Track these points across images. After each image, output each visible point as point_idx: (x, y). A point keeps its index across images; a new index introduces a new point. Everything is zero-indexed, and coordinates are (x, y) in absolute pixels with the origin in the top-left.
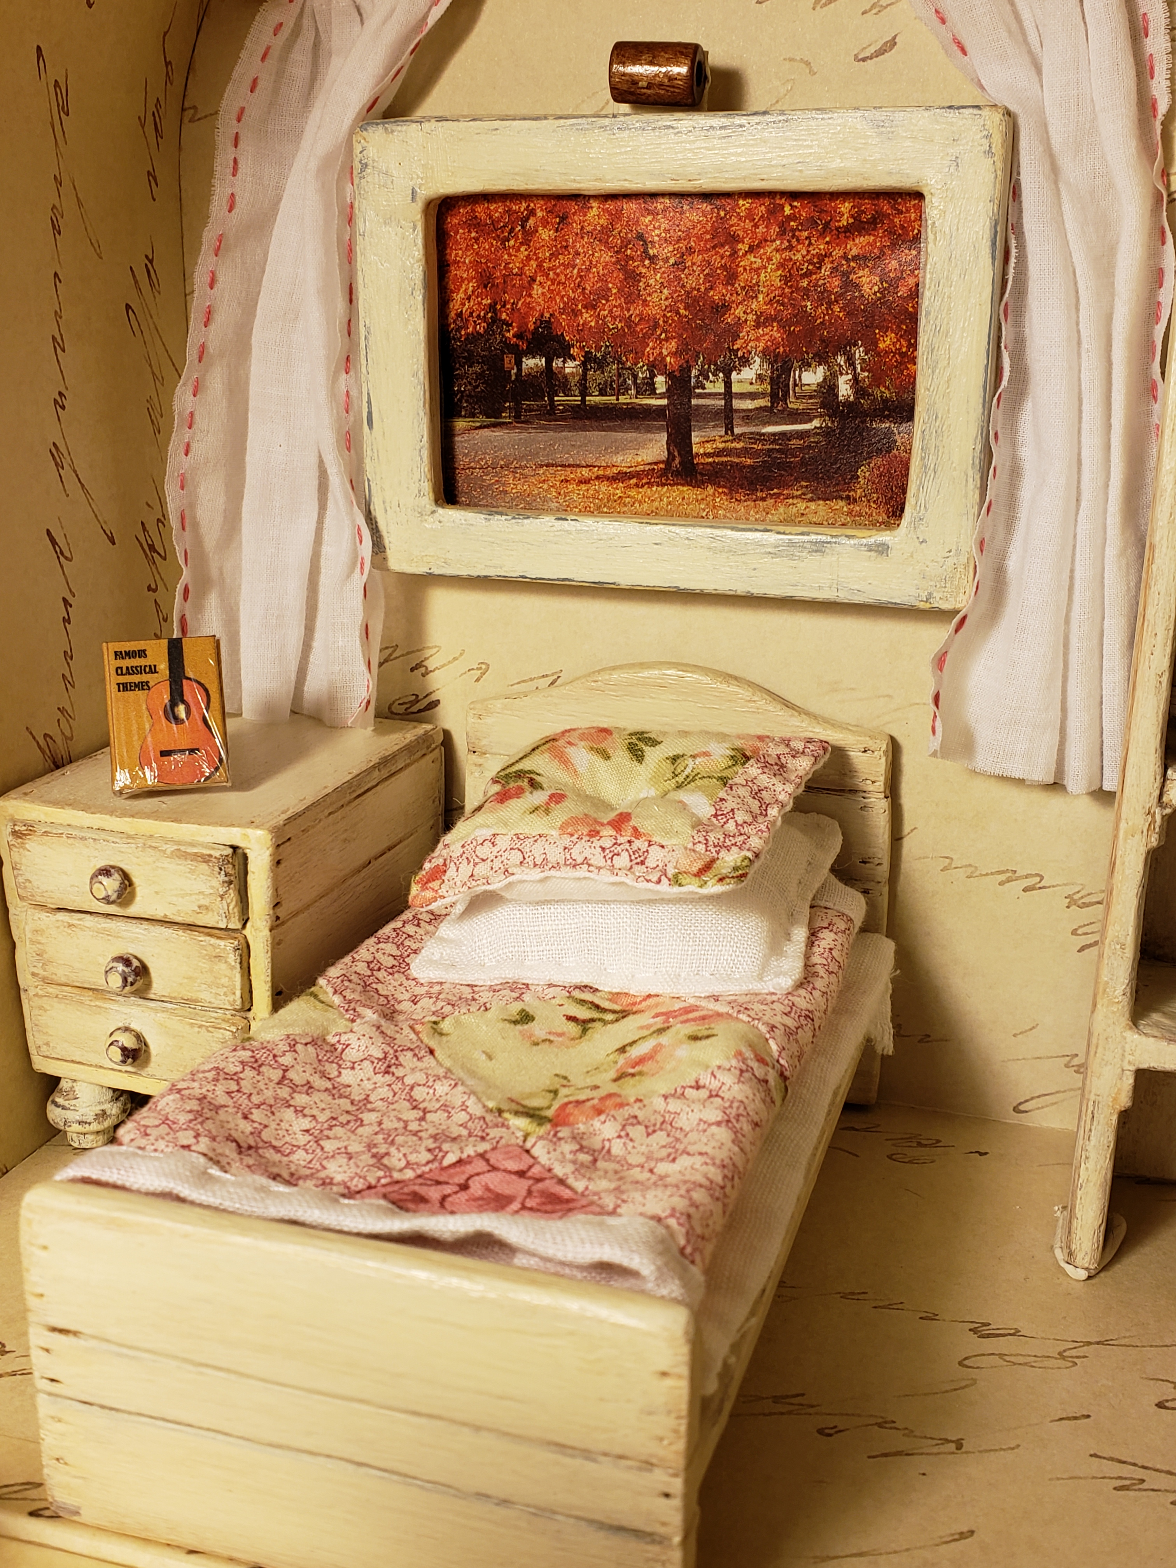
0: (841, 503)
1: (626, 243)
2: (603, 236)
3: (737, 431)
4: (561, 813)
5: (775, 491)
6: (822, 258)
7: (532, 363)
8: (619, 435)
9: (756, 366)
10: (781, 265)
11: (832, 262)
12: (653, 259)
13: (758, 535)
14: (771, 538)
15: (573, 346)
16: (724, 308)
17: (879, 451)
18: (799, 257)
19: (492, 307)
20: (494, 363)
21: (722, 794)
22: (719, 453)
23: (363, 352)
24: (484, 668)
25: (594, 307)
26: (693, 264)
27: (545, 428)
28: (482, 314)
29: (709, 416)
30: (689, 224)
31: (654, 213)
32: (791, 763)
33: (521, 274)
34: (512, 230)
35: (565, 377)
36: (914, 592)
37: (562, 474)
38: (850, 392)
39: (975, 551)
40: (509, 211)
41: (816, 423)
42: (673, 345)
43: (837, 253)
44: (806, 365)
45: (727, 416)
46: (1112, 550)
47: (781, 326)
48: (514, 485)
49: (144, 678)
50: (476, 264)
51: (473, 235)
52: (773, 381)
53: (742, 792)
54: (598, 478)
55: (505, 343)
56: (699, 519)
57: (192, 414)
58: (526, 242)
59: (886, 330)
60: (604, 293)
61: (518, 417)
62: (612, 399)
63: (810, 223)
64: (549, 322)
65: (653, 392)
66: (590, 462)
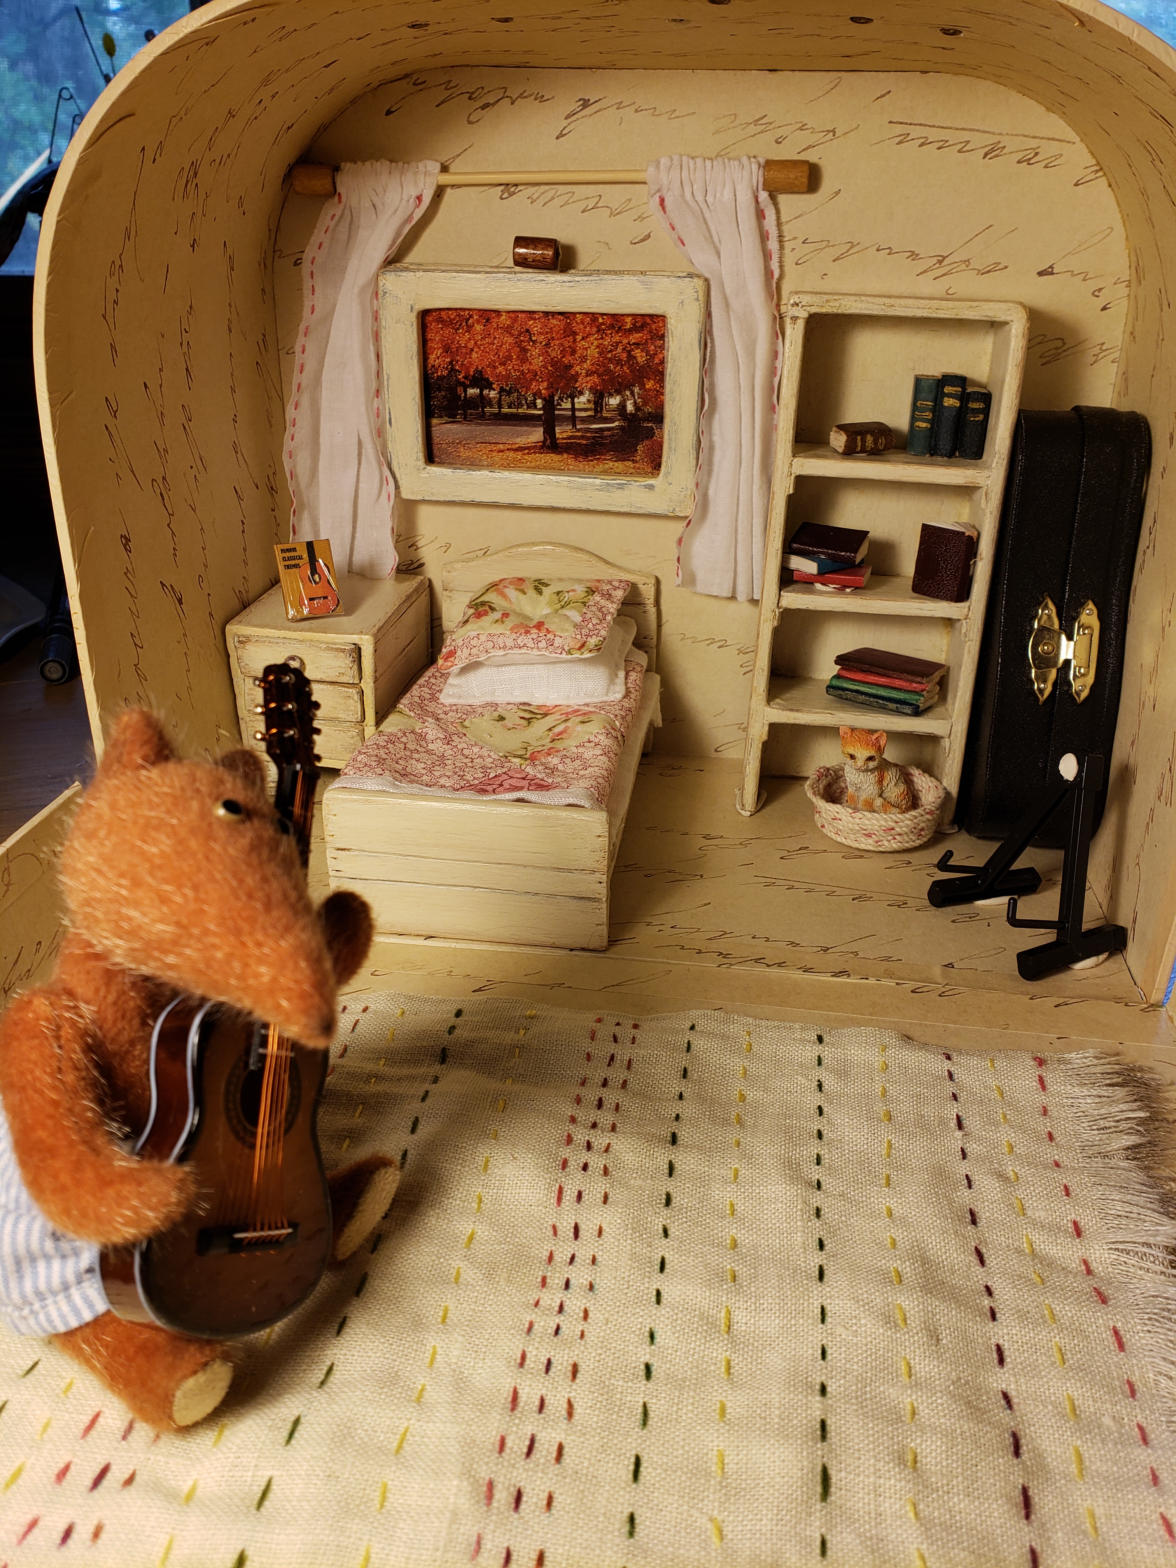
0: (630, 463)
1: (520, 334)
2: (508, 330)
3: (578, 427)
4: (510, 623)
5: (598, 457)
6: (617, 343)
7: (473, 391)
8: (519, 428)
9: (587, 395)
10: (598, 347)
11: (622, 346)
12: (534, 342)
13: (592, 480)
14: (598, 481)
15: (494, 383)
16: (570, 367)
17: (647, 438)
18: (606, 343)
19: (451, 363)
20: (452, 390)
21: (585, 611)
22: (569, 438)
23: (386, 388)
24: (448, 546)
25: (505, 365)
26: (554, 345)
27: (480, 424)
28: (445, 366)
29: (563, 419)
30: (552, 325)
31: (535, 319)
32: (614, 593)
33: (466, 347)
34: (460, 325)
35: (490, 399)
36: (666, 508)
37: (489, 447)
38: (632, 409)
39: (694, 488)
40: (459, 315)
41: (616, 424)
42: (545, 384)
43: (625, 341)
44: (611, 395)
45: (573, 420)
46: (756, 487)
47: (599, 376)
48: (464, 453)
49: (297, 562)
50: (442, 341)
51: (439, 325)
52: (596, 403)
53: (594, 609)
54: (508, 449)
55: (458, 380)
56: (559, 471)
57: (294, 419)
58: (468, 331)
59: (649, 379)
60: (510, 358)
61: (465, 419)
62: (515, 410)
63: (612, 327)
64: (481, 371)
65: (535, 407)
66: (504, 441)
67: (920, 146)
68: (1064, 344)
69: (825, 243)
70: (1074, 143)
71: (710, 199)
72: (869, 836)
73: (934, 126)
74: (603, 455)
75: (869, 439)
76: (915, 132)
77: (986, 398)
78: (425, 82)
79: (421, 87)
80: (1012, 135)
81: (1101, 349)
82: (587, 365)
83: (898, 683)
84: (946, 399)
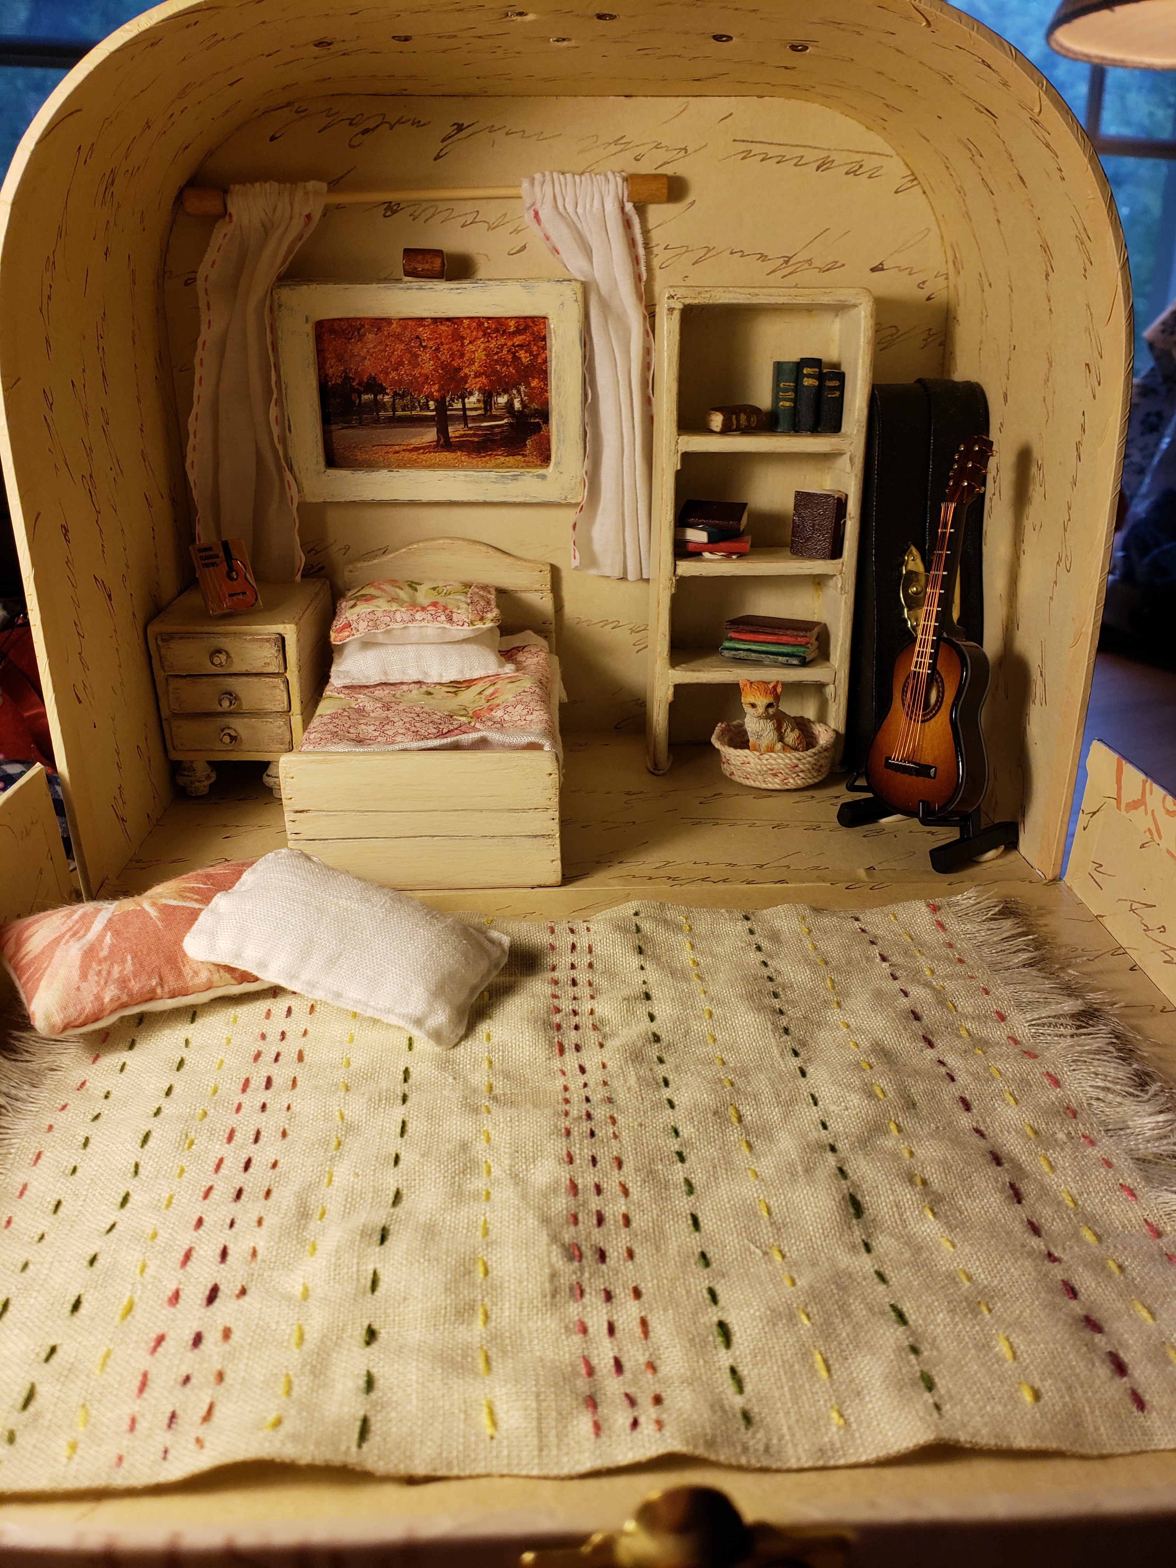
0: (520, 457)
1: (411, 340)
2: (399, 337)
3: (469, 425)
5: (490, 452)
6: (503, 346)
7: (367, 397)
8: (413, 430)
9: (476, 395)
10: (484, 350)
11: (507, 348)
12: (425, 347)
13: (484, 473)
14: (490, 474)
15: (387, 388)
16: (460, 369)
17: (535, 433)
18: (492, 346)
19: (344, 371)
20: (347, 397)
22: (462, 436)
23: (285, 395)
24: (347, 548)
25: (397, 370)
26: (444, 349)
27: (376, 428)
28: (340, 374)
29: (455, 418)
30: (441, 330)
31: (424, 325)
33: (358, 355)
34: (353, 334)
35: (384, 403)
36: (559, 496)
37: (385, 449)
38: (520, 406)
39: (584, 475)
40: (351, 325)
41: (505, 421)
42: (437, 387)
43: (510, 343)
44: (499, 394)
45: (465, 419)
46: (638, 473)
47: (487, 377)
48: (361, 456)
49: (214, 560)
50: (335, 351)
51: (333, 335)
52: (485, 402)
54: (404, 450)
55: (352, 387)
56: (455, 467)
57: (195, 431)
58: (360, 340)
59: (533, 378)
60: (402, 363)
61: (360, 424)
62: (408, 413)
63: (497, 330)
64: (374, 378)
65: (428, 409)
66: (399, 442)
67: (762, 160)
68: (898, 330)
69: (684, 249)
70: (891, 157)
71: (580, 210)
72: (775, 775)
73: (772, 144)
74: (495, 450)
75: (743, 417)
76: (757, 149)
77: (841, 377)
78: (306, 110)
79: (302, 114)
80: (838, 150)
81: (929, 334)
82: (476, 367)
83: (785, 639)
84: (805, 379)
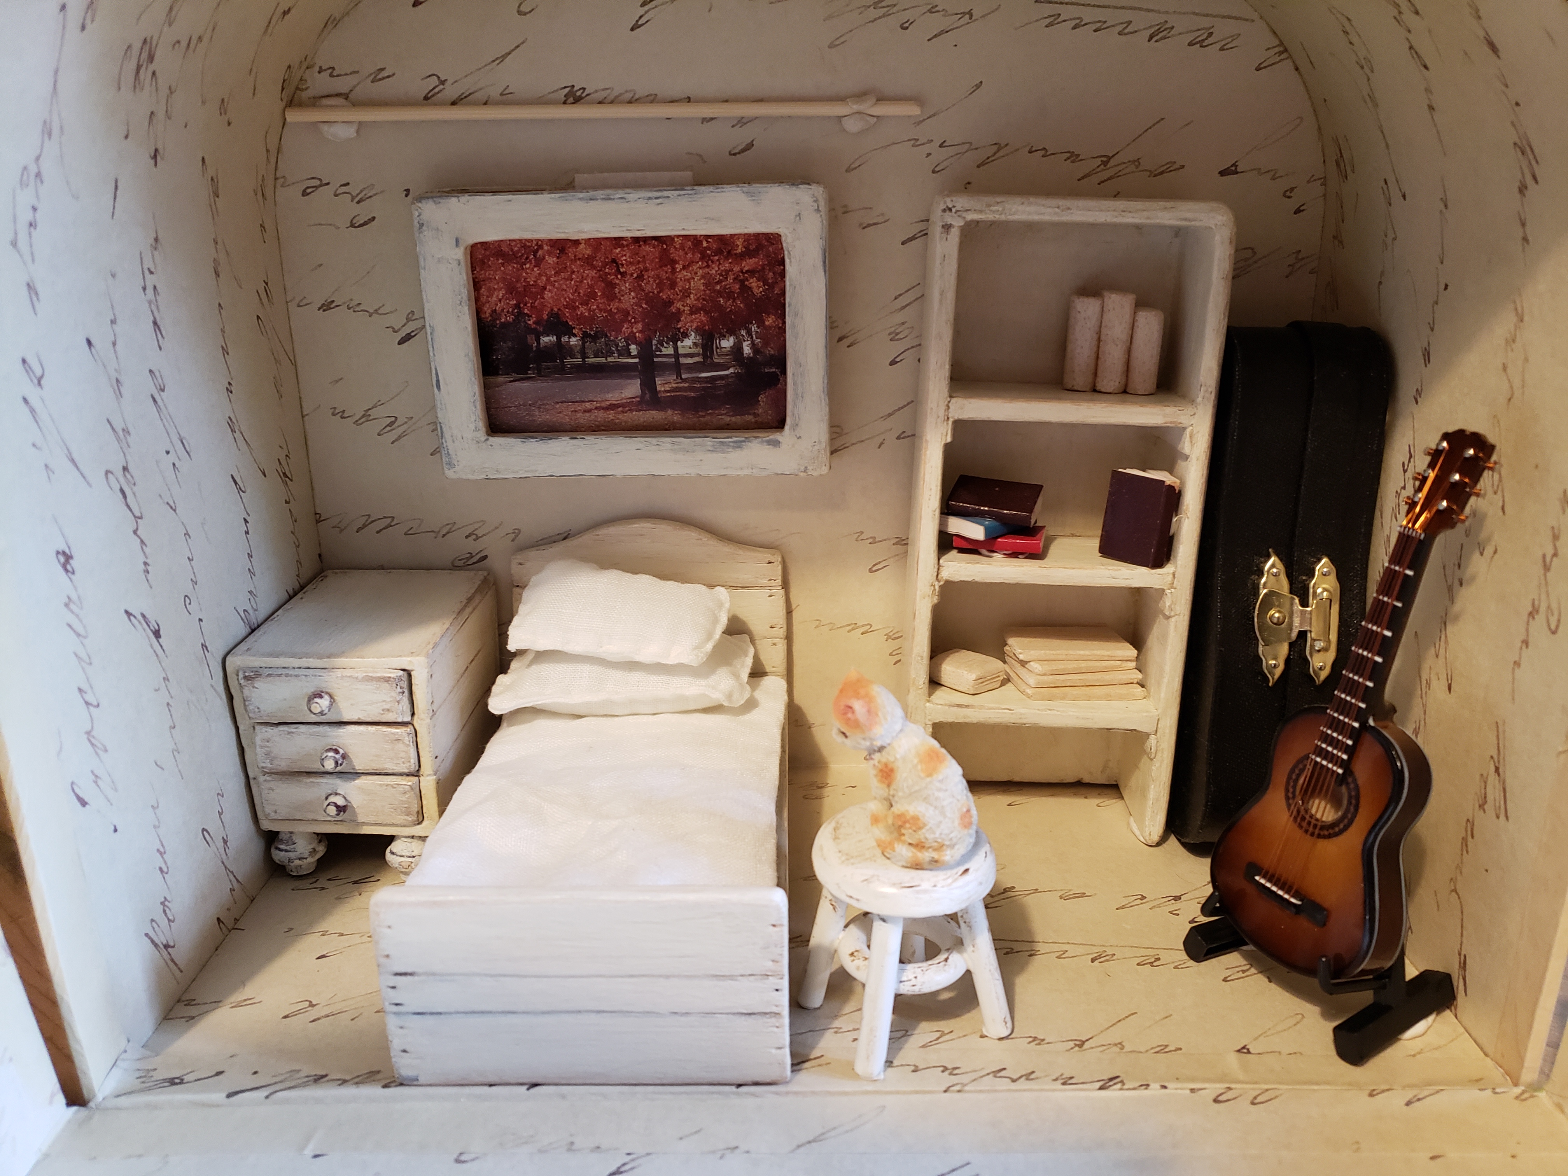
0: (750, 416)
1: (605, 265)
2: (588, 261)
3: (683, 376)
5: (710, 411)
6: (727, 272)
7: (547, 339)
8: (609, 382)
9: (692, 337)
10: (703, 277)
11: (734, 275)
12: (623, 274)
13: (701, 440)
14: (709, 441)
15: (574, 328)
16: (670, 303)
17: (769, 386)
18: (713, 272)
19: (517, 306)
20: (521, 340)
22: (674, 390)
24: (517, 532)
25: (587, 305)
26: (649, 277)
27: (560, 379)
28: (510, 310)
29: (665, 368)
30: (644, 253)
31: (622, 247)
33: (535, 285)
34: (527, 258)
35: (571, 347)
36: (796, 467)
37: (572, 407)
38: (750, 351)
40: (524, 247)
41: (731, 370)
42: (640, 326)
43: (736, 269)
44: (723, 336)
45: (677, 368)
47: (707, 313)
50: (504, 279)
51: (500, 261)
52: (704, 346)
54: (596, 408)
55: (527, 327)
59: (768, 314)
60: (593, 295)
61: (540, 374)
62: (603, 360)
63: (719, 252)
64: (557, 314)
65: (629, 355)
66: (591, 398)
67: (1075, 28)
68: (1257, 252)
69: (967, 146)
70: (1253, 21)
73: (1088, 5)
74: (716, 408)
76: (1068, 12)
80: (1178, 14)
81: (1297, 257)
82: (691, 300)
